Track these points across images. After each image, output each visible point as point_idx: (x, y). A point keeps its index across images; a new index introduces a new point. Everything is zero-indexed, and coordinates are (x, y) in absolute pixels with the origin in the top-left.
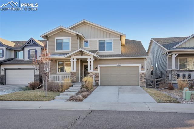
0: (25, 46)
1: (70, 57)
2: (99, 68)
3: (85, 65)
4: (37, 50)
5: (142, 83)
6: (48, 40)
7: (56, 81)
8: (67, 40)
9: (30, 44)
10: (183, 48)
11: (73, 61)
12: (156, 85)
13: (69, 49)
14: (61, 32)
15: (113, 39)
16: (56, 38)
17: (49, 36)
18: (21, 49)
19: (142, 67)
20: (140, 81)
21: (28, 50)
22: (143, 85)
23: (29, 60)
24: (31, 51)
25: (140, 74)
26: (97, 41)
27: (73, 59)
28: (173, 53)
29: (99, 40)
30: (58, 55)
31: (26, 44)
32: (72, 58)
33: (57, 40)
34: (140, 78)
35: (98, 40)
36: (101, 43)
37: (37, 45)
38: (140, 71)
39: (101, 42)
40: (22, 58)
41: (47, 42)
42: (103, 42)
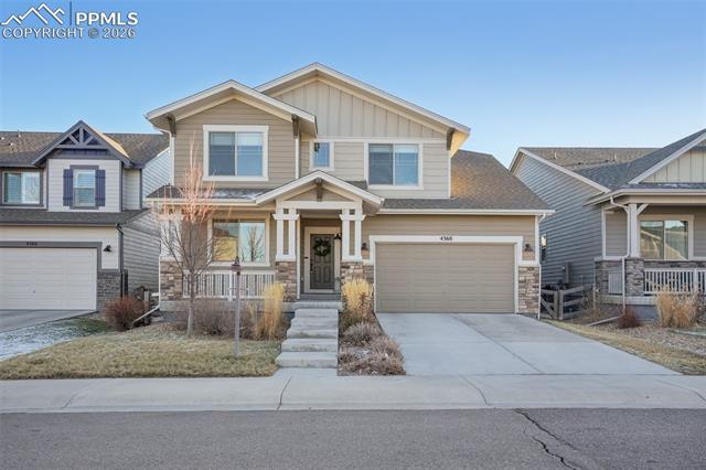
0: (54, 153)
1: (273, 202)
2: (372, 247)
3: (312, 235)
4: (104, 171)
5: (528, 303)
6: (174, 133)
7: (222, 297)
8: (250, 136)
9: (74, 147)
10: (662, 185)
11: (286, 217)
12: (562, 309)
13: (261, 174)
14: (230, 103)
15: (421, 142)
16: (207, 128)
17: (181, 117)
18: (32, 164)
19: (528, 248)
20: (521, 295)
21: (65, 171)
22: (531, 311)
23: (67, 209)
24: (77, 173)
25: (519, 272)
26: (361, 145)
27: (286, 211)
28: (631, 201)
29: (370, 145)
30: (224, 194)
31: (57, 145)
32: (281, 206)
33: (210, 133)
34: (520, 287)
35: (366, 141)
36: (375, 154)
37: (105, 150)
38: (520, 261)
39: (376, 150)
40: (38, 202)
41: (172, 140)
42: (386, 150)
